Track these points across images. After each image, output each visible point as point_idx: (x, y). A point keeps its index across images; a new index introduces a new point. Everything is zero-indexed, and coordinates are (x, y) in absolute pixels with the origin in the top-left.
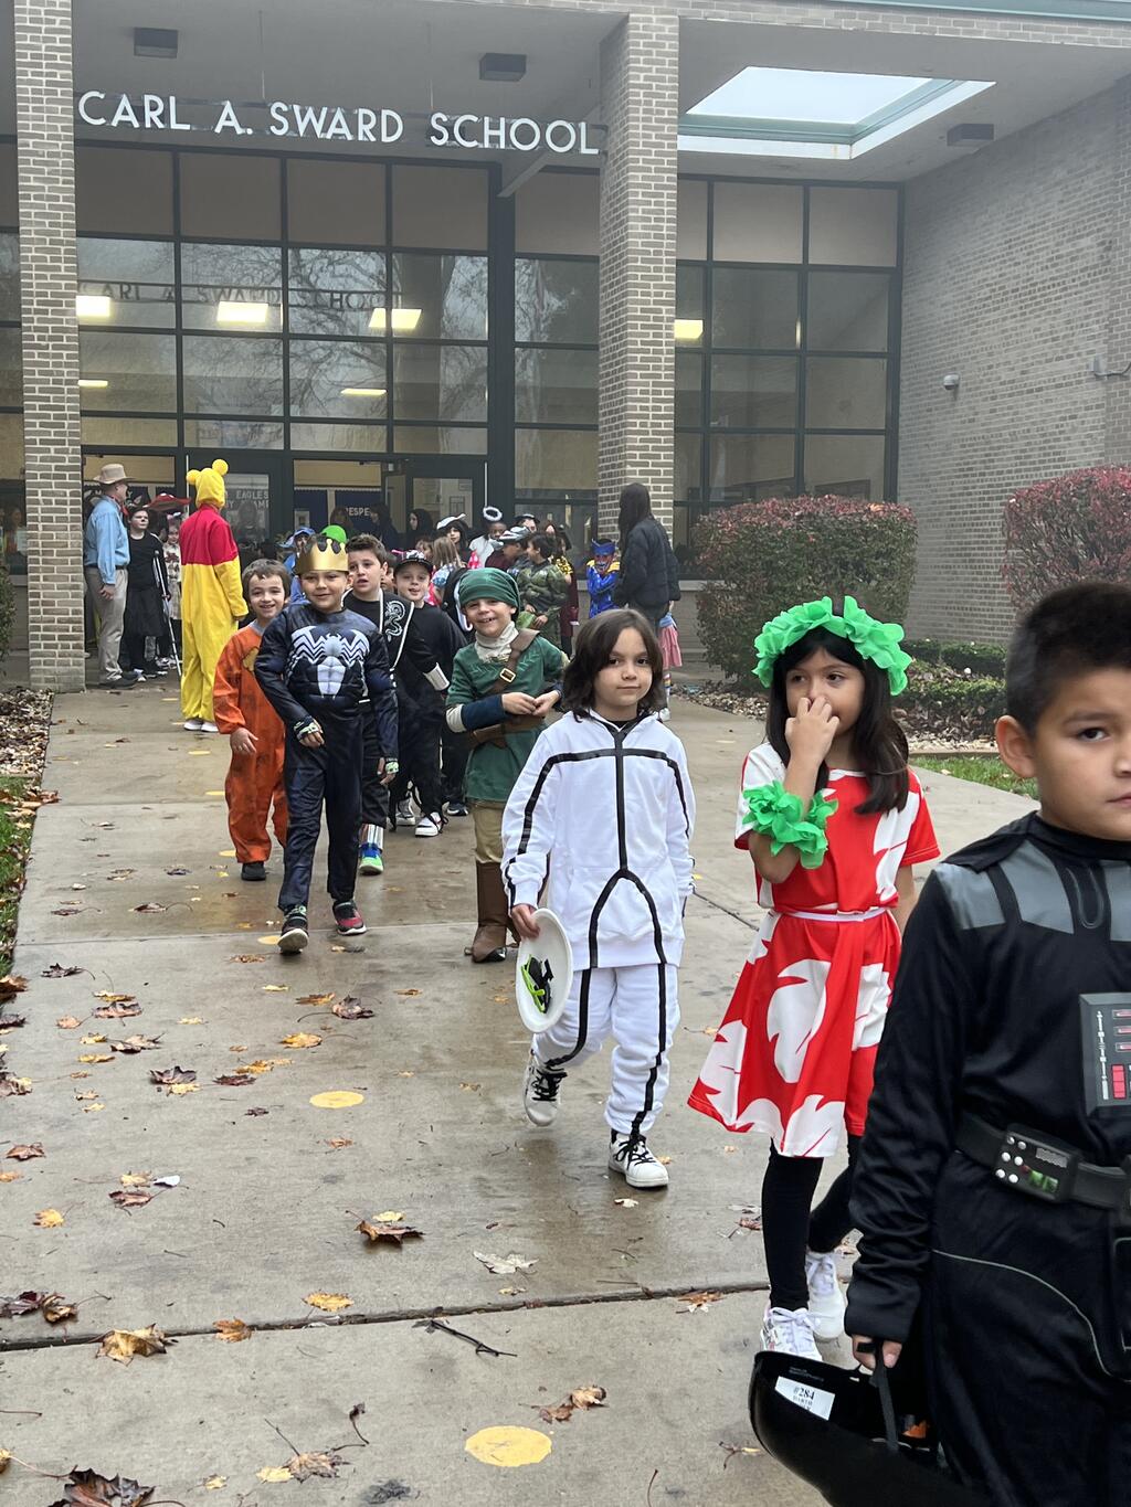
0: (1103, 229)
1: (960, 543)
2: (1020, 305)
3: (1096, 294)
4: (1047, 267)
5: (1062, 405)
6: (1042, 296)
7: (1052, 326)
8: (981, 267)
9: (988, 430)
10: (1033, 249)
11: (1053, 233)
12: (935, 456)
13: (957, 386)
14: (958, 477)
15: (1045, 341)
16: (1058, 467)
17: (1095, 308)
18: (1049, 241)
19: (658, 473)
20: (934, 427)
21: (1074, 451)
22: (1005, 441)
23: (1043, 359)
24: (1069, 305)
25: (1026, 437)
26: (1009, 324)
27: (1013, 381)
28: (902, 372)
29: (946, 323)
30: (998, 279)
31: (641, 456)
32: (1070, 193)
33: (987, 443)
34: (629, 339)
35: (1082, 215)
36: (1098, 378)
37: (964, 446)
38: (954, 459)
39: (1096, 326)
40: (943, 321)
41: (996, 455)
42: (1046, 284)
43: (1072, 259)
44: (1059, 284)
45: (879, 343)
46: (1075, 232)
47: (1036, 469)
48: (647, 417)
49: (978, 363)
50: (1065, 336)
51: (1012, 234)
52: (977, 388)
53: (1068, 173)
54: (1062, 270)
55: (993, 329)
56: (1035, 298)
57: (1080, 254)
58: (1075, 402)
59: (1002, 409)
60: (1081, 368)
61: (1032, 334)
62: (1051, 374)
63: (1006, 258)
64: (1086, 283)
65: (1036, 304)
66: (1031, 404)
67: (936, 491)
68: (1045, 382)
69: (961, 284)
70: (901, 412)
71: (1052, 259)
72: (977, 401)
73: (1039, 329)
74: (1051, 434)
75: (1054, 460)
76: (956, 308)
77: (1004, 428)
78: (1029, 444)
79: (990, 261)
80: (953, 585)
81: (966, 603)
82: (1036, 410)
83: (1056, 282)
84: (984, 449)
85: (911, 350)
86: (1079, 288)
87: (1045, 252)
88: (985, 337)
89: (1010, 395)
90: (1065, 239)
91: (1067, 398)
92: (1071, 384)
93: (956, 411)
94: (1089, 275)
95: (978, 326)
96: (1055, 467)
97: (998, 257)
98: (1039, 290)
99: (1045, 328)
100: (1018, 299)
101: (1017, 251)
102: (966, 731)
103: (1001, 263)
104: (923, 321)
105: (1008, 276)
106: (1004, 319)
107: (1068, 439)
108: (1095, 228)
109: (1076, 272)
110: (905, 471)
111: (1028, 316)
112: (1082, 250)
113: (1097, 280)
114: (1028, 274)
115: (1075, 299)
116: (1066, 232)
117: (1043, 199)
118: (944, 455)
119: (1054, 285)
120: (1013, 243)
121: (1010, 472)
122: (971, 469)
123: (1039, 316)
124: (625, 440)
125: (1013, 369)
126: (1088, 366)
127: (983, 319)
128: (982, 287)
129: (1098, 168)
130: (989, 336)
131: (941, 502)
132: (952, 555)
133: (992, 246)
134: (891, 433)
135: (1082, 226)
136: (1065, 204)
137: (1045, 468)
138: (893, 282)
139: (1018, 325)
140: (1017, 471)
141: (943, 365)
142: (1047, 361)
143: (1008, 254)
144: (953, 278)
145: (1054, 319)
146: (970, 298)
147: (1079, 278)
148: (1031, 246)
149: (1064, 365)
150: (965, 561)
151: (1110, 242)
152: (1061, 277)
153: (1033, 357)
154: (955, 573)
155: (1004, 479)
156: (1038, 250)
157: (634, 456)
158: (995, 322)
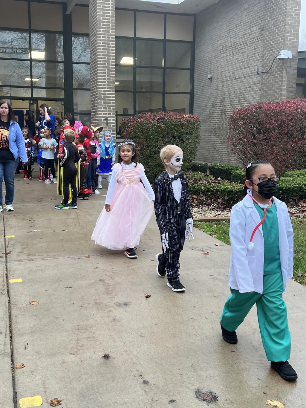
0: (261, 23)
1: (212, 128)
2: (232, 51)
3: (258, 46)
4: (241, 38)
5: (246, 83)
6: (239, 48)
7: (243, 57)
8: (219, 39)
9: (221, 92)
10: (237, 32)
11: (243, 26)
12: (205, 101)
13: (212, 78)
14: (212, 107)
15: (241, 63)
16: (245, 104)
17: (258, 50)
18: (242, 29)
19: (110, 103)
20: (204, 92)
21: (250, 98)
22: (227, 95)
23: (240, 68)
24: (248, 50)
25: (234, 94)
26: (229, 57)
27: (230, 76)
28: (195, 74)
29: (208, 58)
30: (225, 43)
31: (104, 97)
32: (249, 12)
33: (221, 96)
34: (98, 53)
35: (253, 20)
36: (258, 74)
37: (214, 97)
38: (211, 102)
39: (258, 56)
40: (207, 58)
41: (224, 100)
42: (241, 44)
43: (250, 35)
44: (245, 43)
45: (188, 66)
46: (251, 26)
47: (237, 104)
48: (105, 82)
49: (218, 71)
50: (247, 61)
51: (229, 28)
52: (218, 79)
53: (249, 5)
54: (246, 38)
55: (223, 59)
56: (237, 48)
57: (253, 33)
58: (250, 82)
59: (226, 85)
60: (252, 71)
61: (236, 60)
62: (242, 73)
63: (228, 36)
64: (255, 42)
65: (238, 50)
66: (236, 83)
67: (205, 112)
68: (240, 76)
69: (213, 45)
70: (194, 87)
71: (243, 35)
72: (218, 83)
73: (238, 59)
74: (242, 93)
75: (243, 101)
76: (211, 53)
77: (227, 91)
78: (235, 96)
79: (222, 37)
80: (210, 141)
81: (214, 147)
82: (237, 85)
83: (244, 43)
84: (220, 98)
85: (197, 67)
86: (252, 44)
87: (241, 33)
88: (221, 62)
89: (229, 81)
90: (247, 28)
91: (247, 81)
92: (249, 76)
93: (212, 86)
94: (255, 40)
95: (218, 59)
96: (243, 104)
97: (225, 36)
98: (239, 46)
99: (240, 58)
100: (232, 49)
101: (231, 33)
102: (220, 206)
103: (226, 38)
104: (201, 58)
105: (228, 42)
106: (227, 56)
107: (248, 94)
108: (258, 24)
109: (251, 39)
110: (196, 106)
111: (235, 54)
112: (254, 31)
113: (258, 41)
114: (235, 41)
115: (251, 48)
116: (248, 26)
117: (240, 15)
118: (207, 100)
119: (243, 44)
120: (230, 31)
121: (228, 105)
122: (216, 105)
123: (238, 54)
124: (98, 91)
125: (230, 72)
126: (255, 70)
127: (220, 56)
128: (220, 46)
129: (259, 3)
130: (222, 62)
131: (206, 115)
132: (210, 132)
133: (223, 33)
134: (192, 94)
135: (254, 23)
136: (247, 17)
137: (240, 104)
138: (192, 46)
139: (232, 58)
140: (231, 105)
141: (207, 72)
142: (241, 69)
143: (228, 35)
144: (211, 44)
145: (244, 55)
146: (216, 50)
147: (252, 41)
148: (236, 31)
149: (247, 70)
150: (214, 134)
151: (263, 28)
152: (246, 41)
153: (236, 68)
154: (211, 137)
155: (226, 108)
156: (238, 33)
157: (101, 97)
158: (224, 57)
